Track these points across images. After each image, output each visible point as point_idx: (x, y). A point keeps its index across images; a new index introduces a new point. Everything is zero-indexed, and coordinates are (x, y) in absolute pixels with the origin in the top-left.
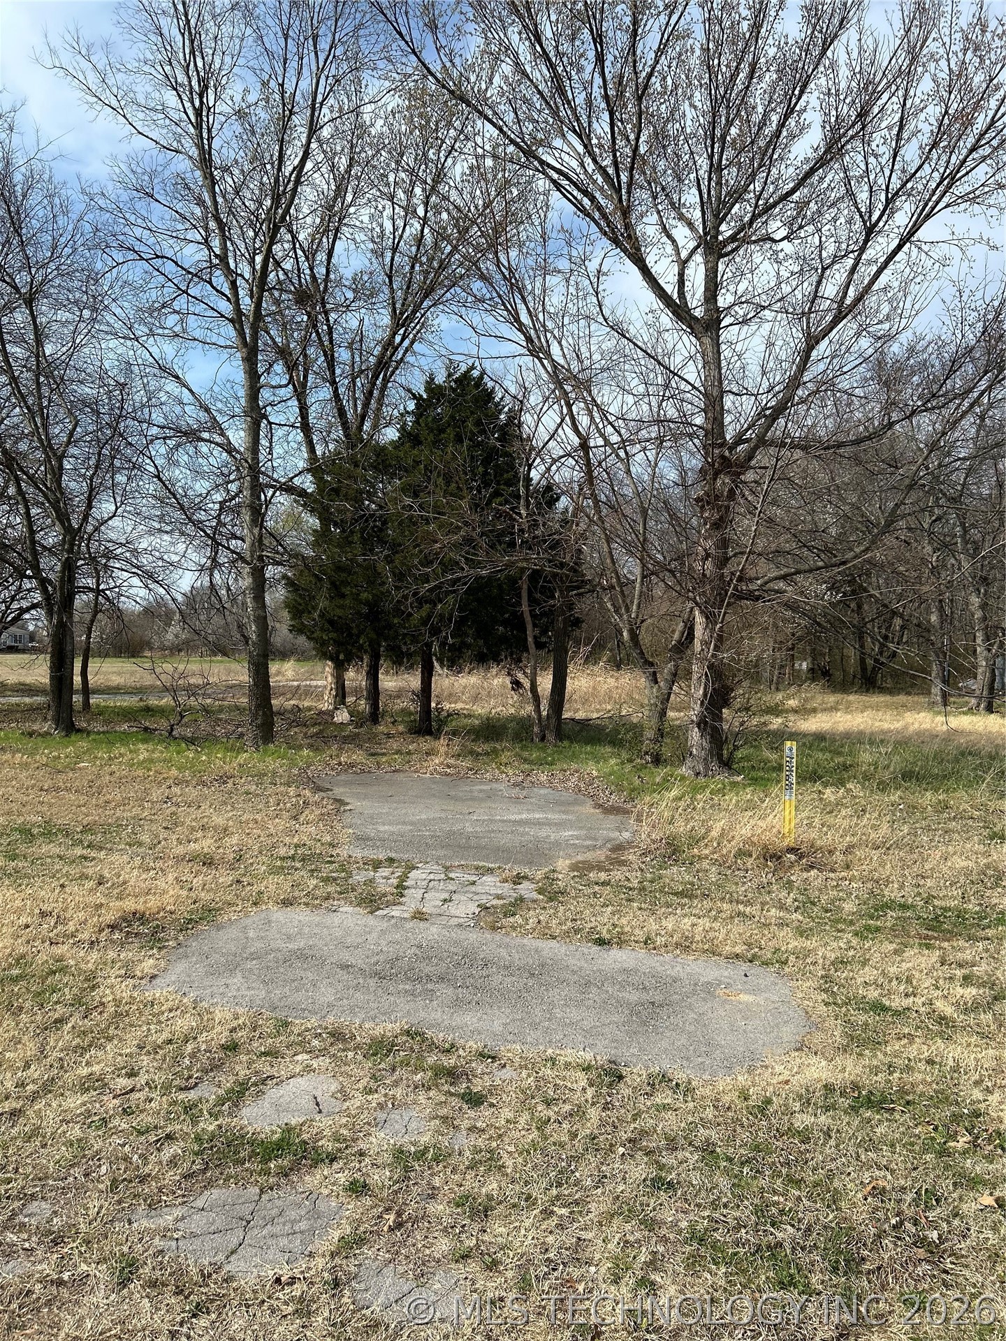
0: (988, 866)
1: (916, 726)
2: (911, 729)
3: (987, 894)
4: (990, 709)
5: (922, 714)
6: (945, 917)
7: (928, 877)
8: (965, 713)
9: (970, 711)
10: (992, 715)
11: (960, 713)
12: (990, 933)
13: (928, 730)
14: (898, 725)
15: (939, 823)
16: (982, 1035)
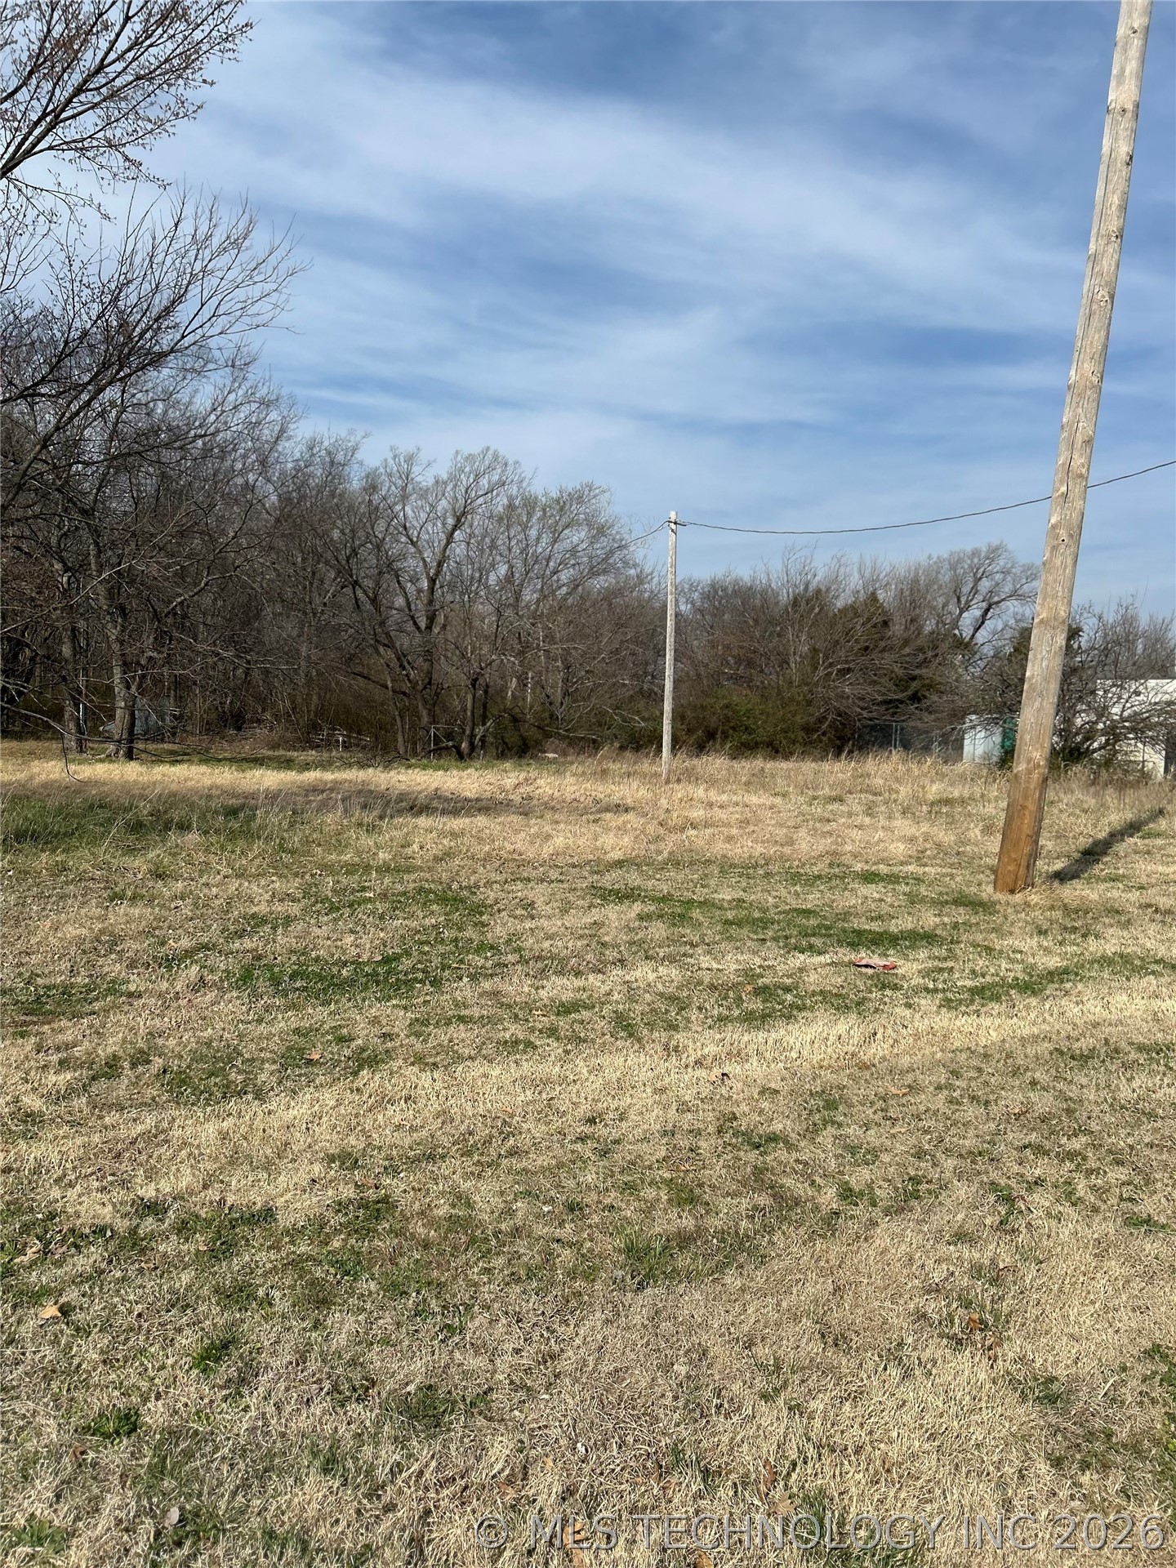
0: (102, 932)
1: (43, 777)
2: (37, 781)
3: (100, 963)
4: (130, 756)
5: (53, 763)
6: (49, 996)
7: (33, 953)
8: (101, 761)
9: (109, 759)
10: (133, 763)
11: (97, 761)
12: (97, 1006)
13: (55, 781)
14: (21, 776)
15: (55, 888)
16: (72, 1124)
